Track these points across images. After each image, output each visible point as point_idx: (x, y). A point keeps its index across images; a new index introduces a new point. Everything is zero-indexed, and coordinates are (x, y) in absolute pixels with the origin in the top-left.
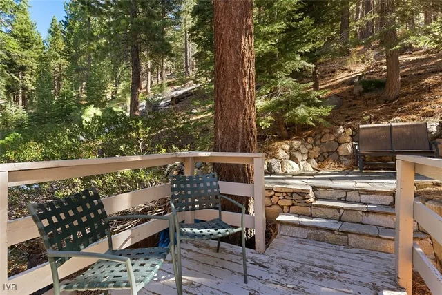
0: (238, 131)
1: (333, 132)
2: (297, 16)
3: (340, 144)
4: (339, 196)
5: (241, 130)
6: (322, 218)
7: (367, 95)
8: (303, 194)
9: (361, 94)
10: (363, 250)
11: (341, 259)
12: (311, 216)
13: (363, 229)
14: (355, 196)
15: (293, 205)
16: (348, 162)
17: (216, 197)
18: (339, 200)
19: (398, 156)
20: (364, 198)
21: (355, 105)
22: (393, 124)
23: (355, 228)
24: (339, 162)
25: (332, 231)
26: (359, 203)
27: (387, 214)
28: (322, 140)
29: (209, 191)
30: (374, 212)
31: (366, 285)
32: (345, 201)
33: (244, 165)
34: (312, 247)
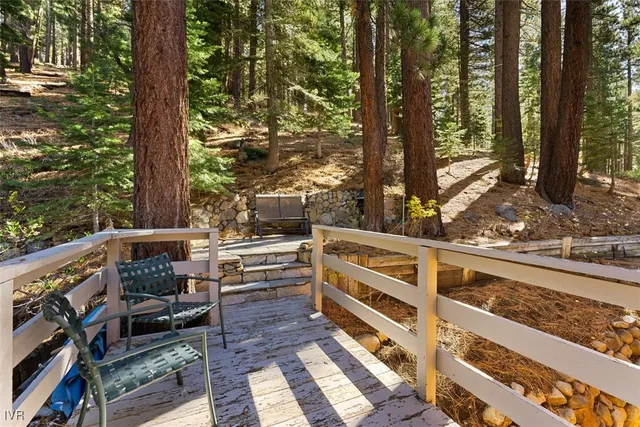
0: (175, 204)
1: (230, 199)
2: (202, 72)
3: (238, 212)
4: (261, 261)
5: (178, 203)
6: (252, 282)
7: (251, 163)
8: (234, 264)
9: (245, 161)
10: (287, 297)
11: (278, 307)
12: (242, 283)
13: (285, 283)
14: (271, 259)
15: (225, 276)
16: (245, 229)
17: (172, 279)
18: (261, 264)
19: (313, 226)
20: (279, 259)
21: (243, 172)
22: (281, 195)
23: (280, 283)
24: (238, 230)
25: (265, 290)
26: (276, 263)
27: (296, 268)
28: (221, 208)
29: (163, 274)
30: (289, 268)
31: (301, 316)
32: (266, 264)
33: (182, 242)
34: (254, 307)
